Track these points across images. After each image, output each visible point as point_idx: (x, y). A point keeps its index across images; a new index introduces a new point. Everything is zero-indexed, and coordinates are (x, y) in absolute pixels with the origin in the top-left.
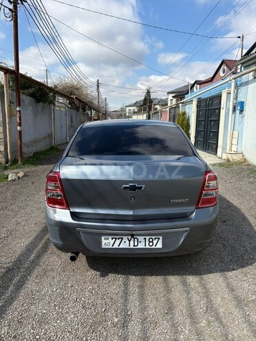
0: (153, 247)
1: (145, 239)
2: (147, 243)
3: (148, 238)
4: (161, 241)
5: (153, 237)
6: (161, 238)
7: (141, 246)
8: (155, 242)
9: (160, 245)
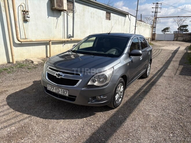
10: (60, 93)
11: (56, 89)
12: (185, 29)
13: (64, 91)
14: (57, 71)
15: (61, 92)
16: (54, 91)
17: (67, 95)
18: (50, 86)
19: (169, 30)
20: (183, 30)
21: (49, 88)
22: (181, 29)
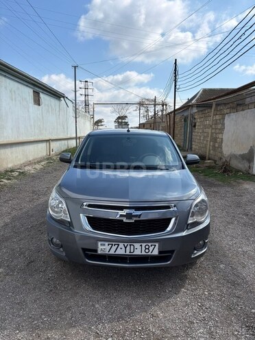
10: (137, 252)
11: (126, 248)
12: (125, 122)
13: (147, 247)
14: (121, 208)
15: (138, 250)
16: (121, 252)
17: (156, 252)
18: (107, 243)
19: (103, 123)
20: (122, 122)
21: (103, 248)
22: (119, 122)
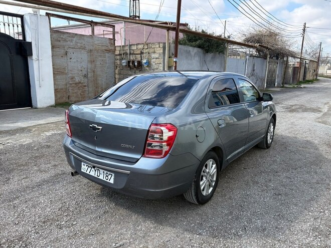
0: (108, 181)
1: (104, 172)
2: (105, 176)
3: (105, 172)
4: (113, 177)
5: (109, 173)
6: (113, 175)
7: (101, 177)
8: (109, 177)
9: (112, 181)
